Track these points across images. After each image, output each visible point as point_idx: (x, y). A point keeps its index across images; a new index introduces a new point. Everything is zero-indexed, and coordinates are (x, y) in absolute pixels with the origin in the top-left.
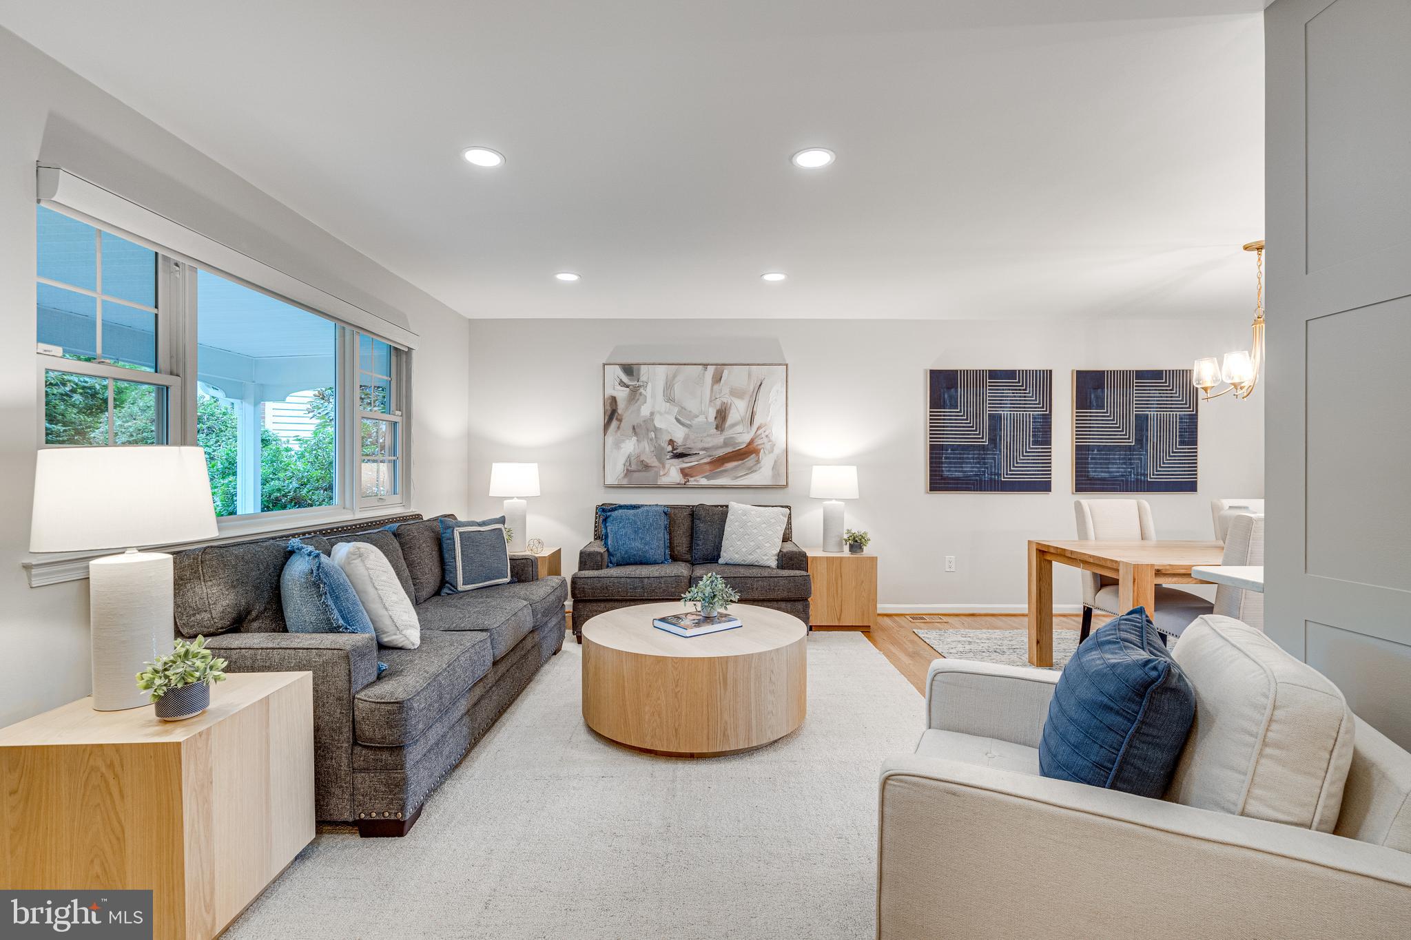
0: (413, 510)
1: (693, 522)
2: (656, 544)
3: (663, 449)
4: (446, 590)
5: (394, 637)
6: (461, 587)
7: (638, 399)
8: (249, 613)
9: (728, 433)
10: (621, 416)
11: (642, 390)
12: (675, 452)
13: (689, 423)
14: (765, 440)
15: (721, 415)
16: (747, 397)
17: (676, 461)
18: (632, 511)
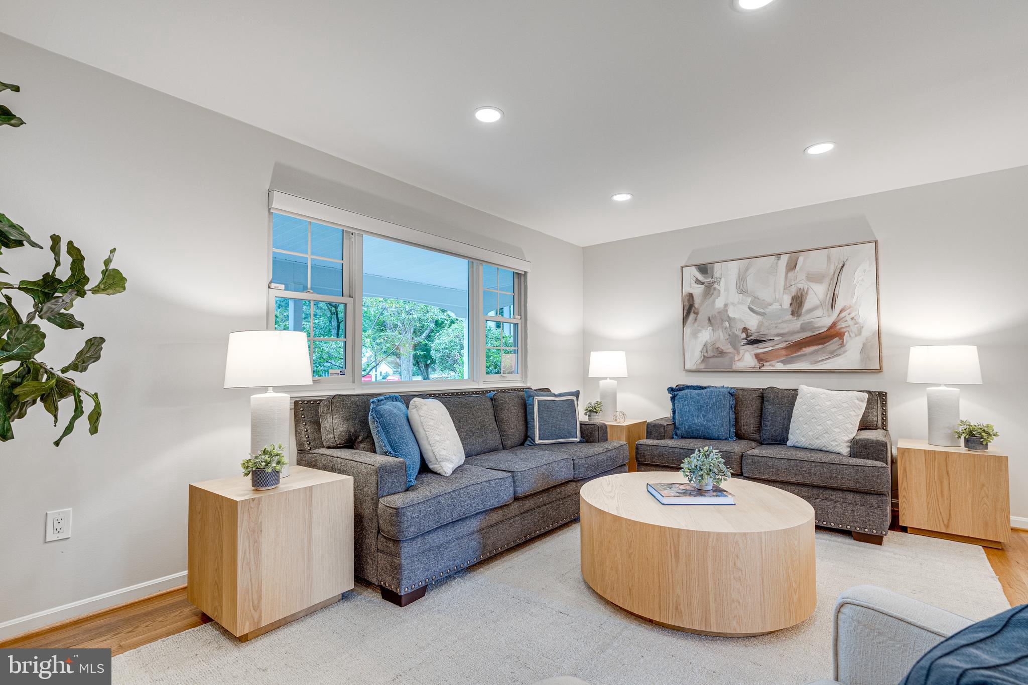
0: (529, 385)
1: (762, 403)
2: (721, 422)
3: (737, 336)
4: (527, 442)
5: (435, 466)
6: (538, 441)
7: (713, 294)
8: (357, 437)
9: (805, 319)
10: (698, 309)
11: (716, 285)
12: (749, 338)
13: (762, 311)
14: (850, 323)
15: (797, 301)
16: (827, 280)
17: (750, 347)
18: (697, 392)
